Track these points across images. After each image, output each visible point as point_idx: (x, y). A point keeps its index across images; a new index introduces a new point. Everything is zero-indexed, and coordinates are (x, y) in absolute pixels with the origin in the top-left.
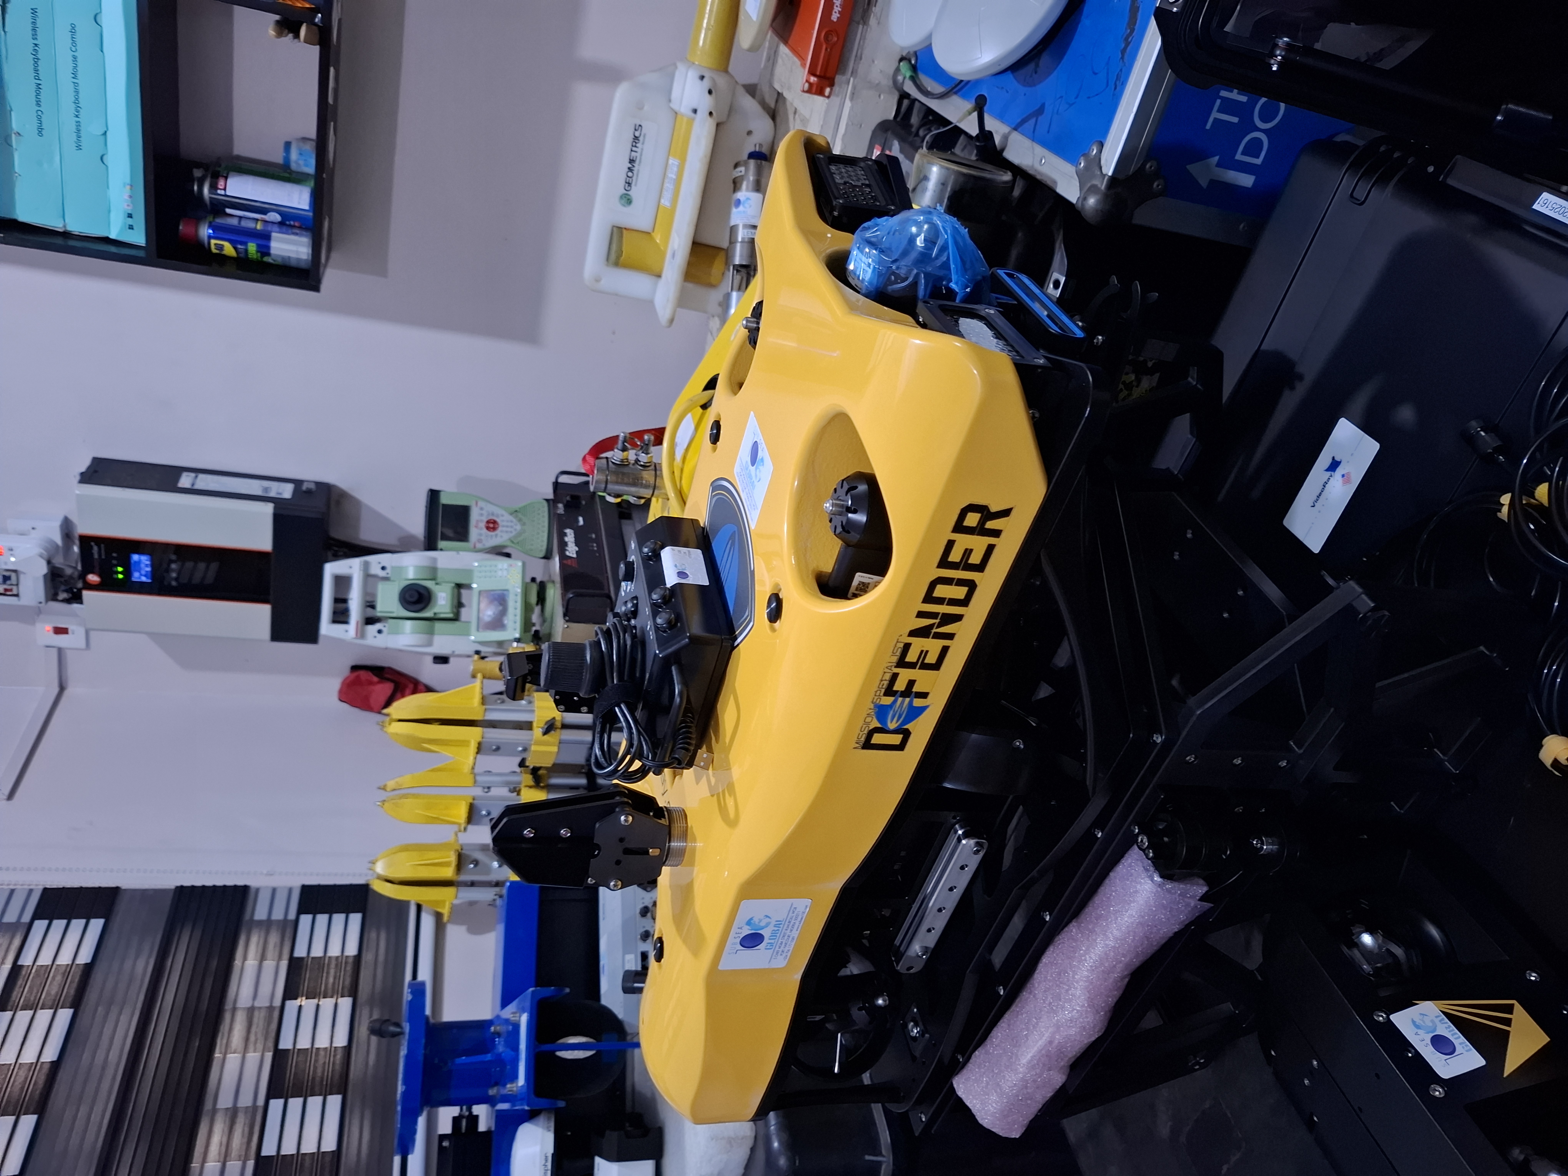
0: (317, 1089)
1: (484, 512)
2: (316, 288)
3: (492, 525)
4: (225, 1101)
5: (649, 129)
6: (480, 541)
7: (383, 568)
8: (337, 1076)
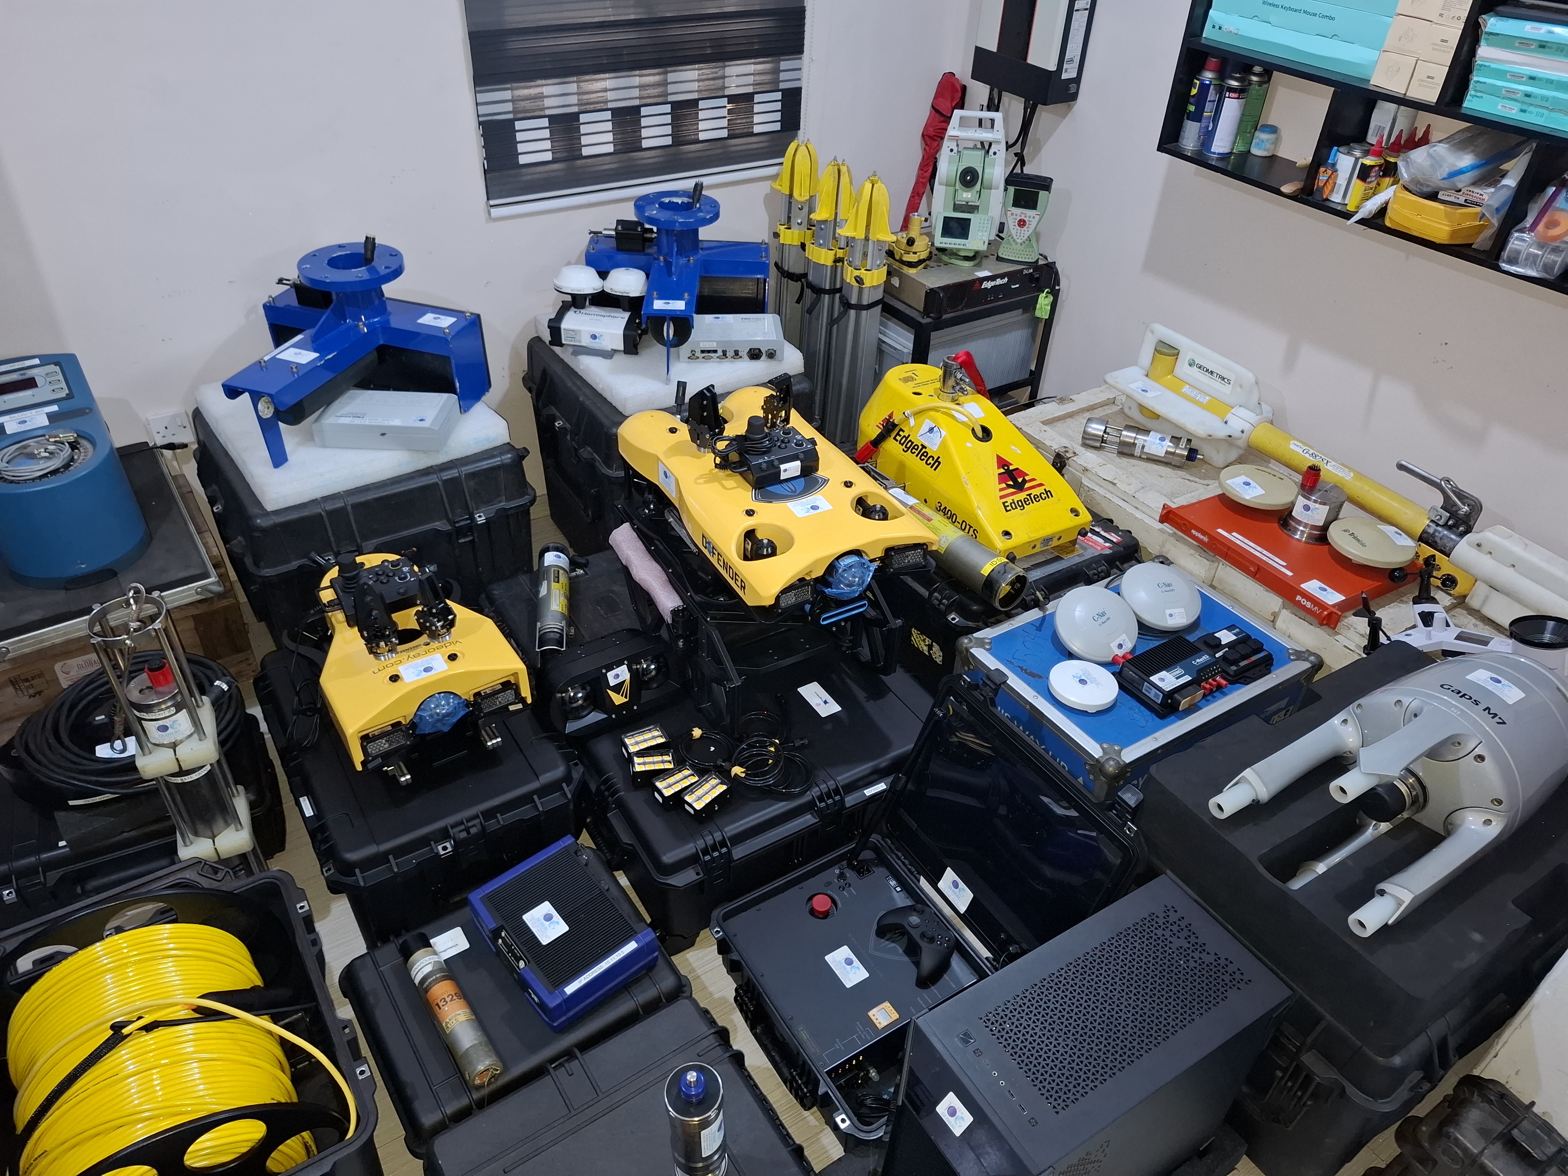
0: (676, 129)
1: (1031, 219)
2: (1161, 148)
3: (1022, 223)
4: (671, 77)
5: (1226, 389)
6: (1012, 214)
7: (995, 153)
8: (682, 139)
